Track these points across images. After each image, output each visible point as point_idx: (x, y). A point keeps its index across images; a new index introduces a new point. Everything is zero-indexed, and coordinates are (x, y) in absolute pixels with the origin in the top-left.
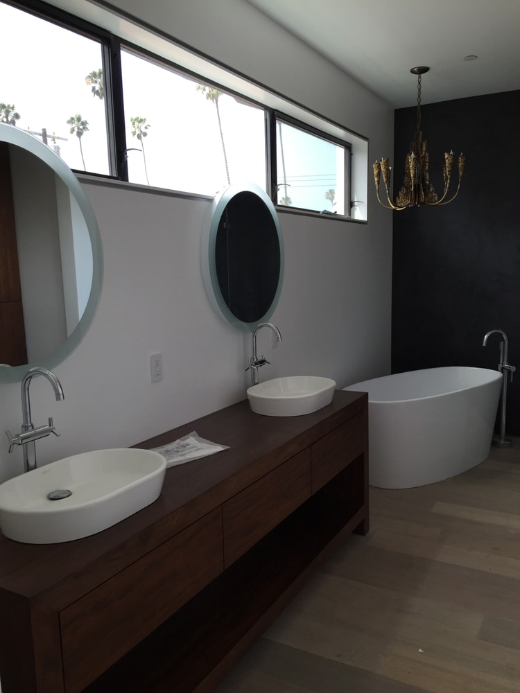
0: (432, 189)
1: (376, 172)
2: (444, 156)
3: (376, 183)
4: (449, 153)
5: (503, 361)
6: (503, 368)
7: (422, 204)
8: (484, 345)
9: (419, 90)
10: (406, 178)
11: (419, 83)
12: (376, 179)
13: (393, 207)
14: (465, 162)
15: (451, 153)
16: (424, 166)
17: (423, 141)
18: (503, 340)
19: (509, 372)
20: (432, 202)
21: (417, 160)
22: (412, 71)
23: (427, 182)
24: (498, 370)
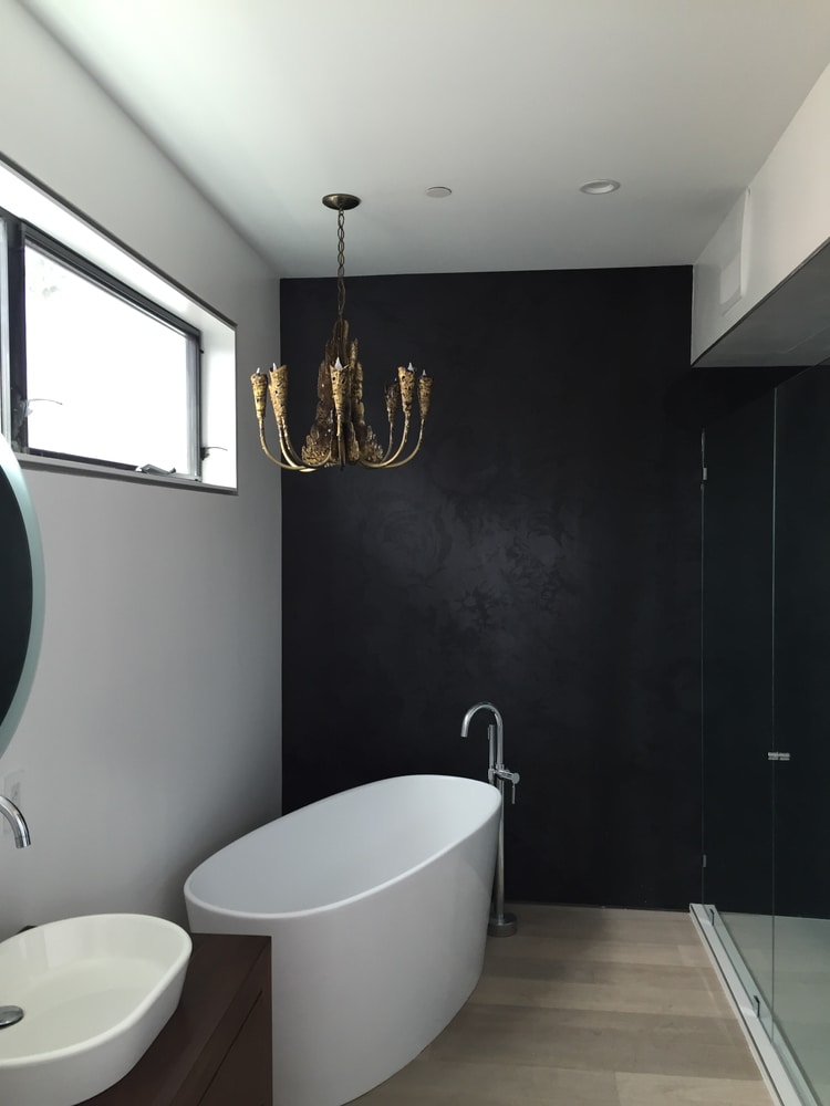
0: (371, 435)
1: (257, 392)
2: (398, 372)
3: (259, 415)
4: (406, 367)
5: (495, 761)
6: (496, 776)
7: (353, 463)
8: (464, 734)
9: (341, 240)
10: (320, 410)
11: (341, 227)
12: (258, 406)
13: (294, 466)
14: (431, 388)
15: (410, 368)
16: (355, 389)
17: (351, 339)
18: (495, 723)
19: (508, 784)
20: (371, 461)
21: (344, 373)
22: (326, 202)
23: (363, 422)
24: (488, 782)
